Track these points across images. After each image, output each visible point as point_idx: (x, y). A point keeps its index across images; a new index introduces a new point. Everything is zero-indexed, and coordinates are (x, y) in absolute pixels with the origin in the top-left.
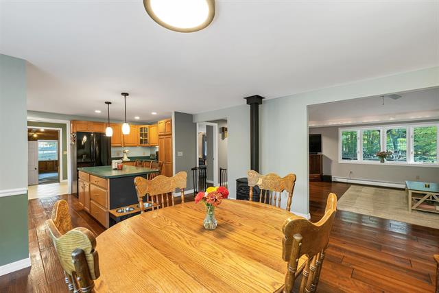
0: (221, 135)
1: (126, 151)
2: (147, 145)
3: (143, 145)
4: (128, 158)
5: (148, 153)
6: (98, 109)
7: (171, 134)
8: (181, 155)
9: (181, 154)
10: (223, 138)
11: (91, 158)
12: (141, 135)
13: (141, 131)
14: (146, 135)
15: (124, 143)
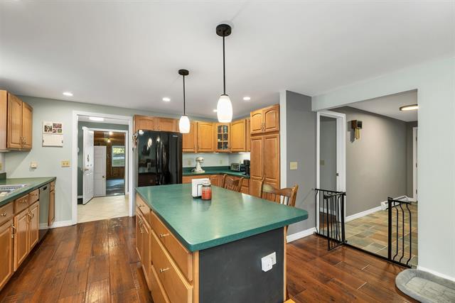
0: (349, 133)
1: (201, 159)
2: (226, 150)
3: (222, 150)
4: (203, 168)
5: (226, 162)
6: (167, 96)
7: (278, 132)
8: (296, 168)
9: (294, 166)
10: (353, 138)
11: (157, 167)
12: (220, 136)
13: (219, 131)
14: (226, 136)
15: (198, 148)
